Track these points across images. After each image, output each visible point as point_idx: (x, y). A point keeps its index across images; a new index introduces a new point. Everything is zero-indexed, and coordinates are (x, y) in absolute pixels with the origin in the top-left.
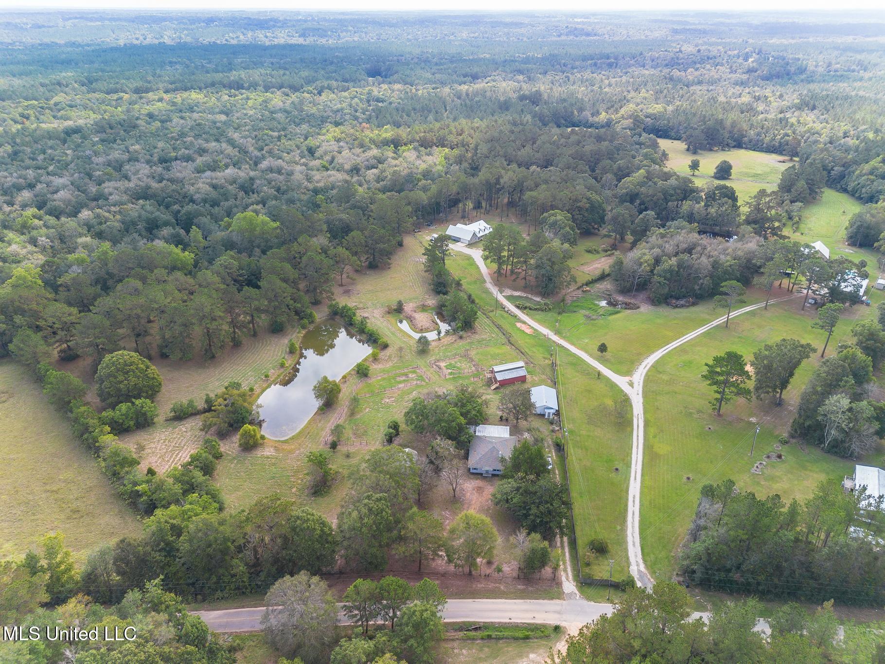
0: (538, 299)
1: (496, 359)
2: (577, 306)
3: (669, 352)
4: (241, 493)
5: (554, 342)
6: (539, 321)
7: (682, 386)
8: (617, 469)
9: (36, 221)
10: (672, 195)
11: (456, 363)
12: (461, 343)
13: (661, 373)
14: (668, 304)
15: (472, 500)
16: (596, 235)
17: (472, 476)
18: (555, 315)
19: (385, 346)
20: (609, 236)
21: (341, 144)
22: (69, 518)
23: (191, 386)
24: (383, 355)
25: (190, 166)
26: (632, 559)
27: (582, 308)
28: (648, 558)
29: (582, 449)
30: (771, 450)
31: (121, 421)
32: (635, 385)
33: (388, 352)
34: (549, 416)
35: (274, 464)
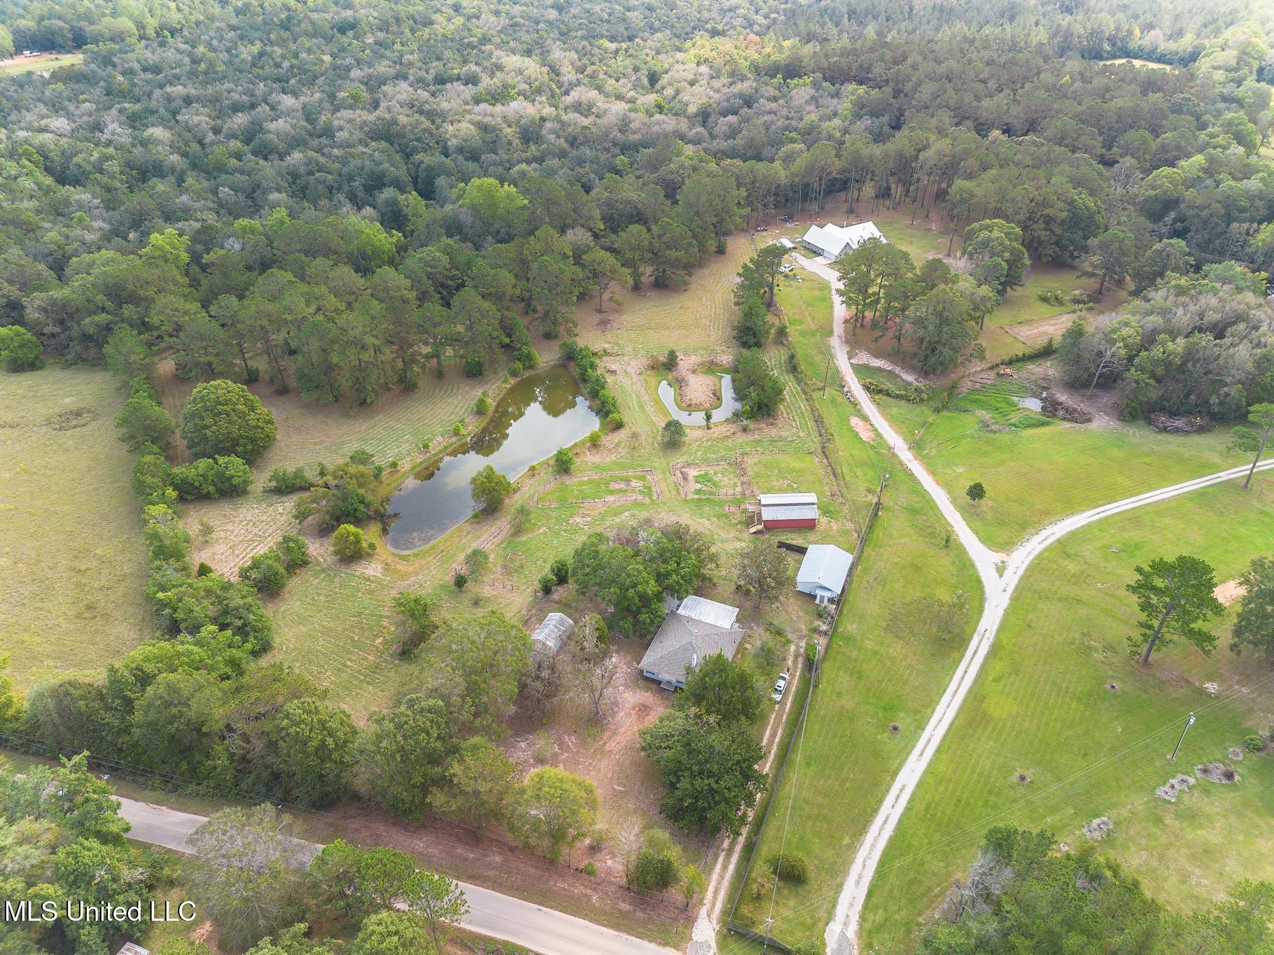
0: (910, 378)
1: (784, 478)
2: (975, 401)
3: (1106, 518)
4: (304, 629)
5: (901, 463)
6: (893, 421)
7: (1099, 590)
8: (895, 728)
9: (233, 162)
10: (1242, 210)
11: (715, 473)
12: (741, 438)
13: (1069, 556)
14: (1150, 422)
15: (621, 727)
16: (1072, 268)
17: (642, 683)
18: (928, 412)
19: (619, 426)
20: (1093, 275)
21: (704, 69)
22: (77, 617)
23: (322, 442)
24: (610, 440)
25: (468, 91)
26: (841, 911)
27: (984, 405)
28: (871, 917)
29: (852, 675)
30: (1219, 757)
31: (197, 484)
32: (1007, 573)
33: (621, 435)
34: (822, 601)
35: (371, 592)
